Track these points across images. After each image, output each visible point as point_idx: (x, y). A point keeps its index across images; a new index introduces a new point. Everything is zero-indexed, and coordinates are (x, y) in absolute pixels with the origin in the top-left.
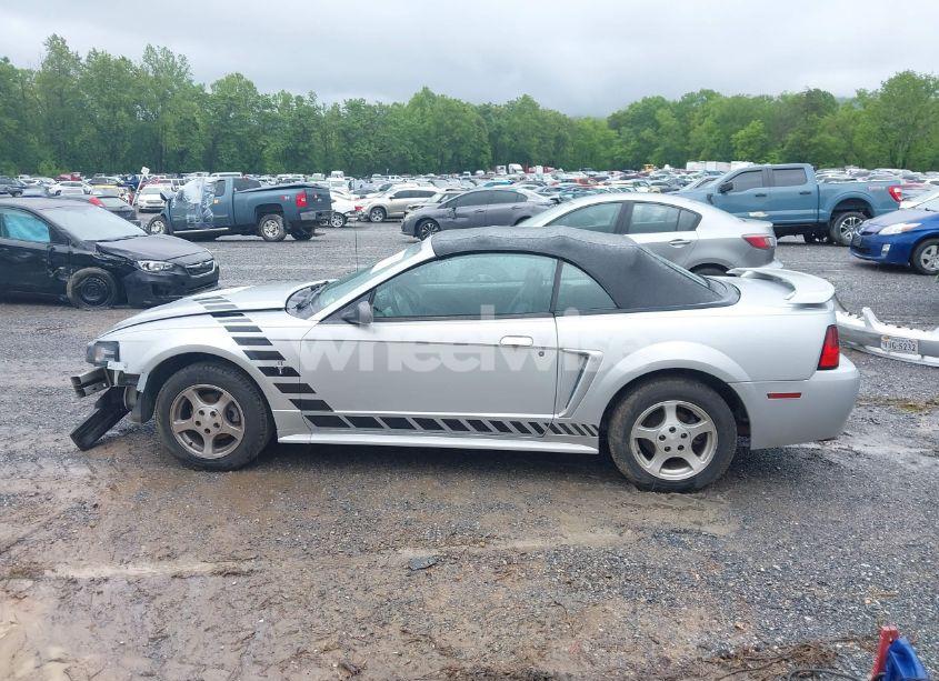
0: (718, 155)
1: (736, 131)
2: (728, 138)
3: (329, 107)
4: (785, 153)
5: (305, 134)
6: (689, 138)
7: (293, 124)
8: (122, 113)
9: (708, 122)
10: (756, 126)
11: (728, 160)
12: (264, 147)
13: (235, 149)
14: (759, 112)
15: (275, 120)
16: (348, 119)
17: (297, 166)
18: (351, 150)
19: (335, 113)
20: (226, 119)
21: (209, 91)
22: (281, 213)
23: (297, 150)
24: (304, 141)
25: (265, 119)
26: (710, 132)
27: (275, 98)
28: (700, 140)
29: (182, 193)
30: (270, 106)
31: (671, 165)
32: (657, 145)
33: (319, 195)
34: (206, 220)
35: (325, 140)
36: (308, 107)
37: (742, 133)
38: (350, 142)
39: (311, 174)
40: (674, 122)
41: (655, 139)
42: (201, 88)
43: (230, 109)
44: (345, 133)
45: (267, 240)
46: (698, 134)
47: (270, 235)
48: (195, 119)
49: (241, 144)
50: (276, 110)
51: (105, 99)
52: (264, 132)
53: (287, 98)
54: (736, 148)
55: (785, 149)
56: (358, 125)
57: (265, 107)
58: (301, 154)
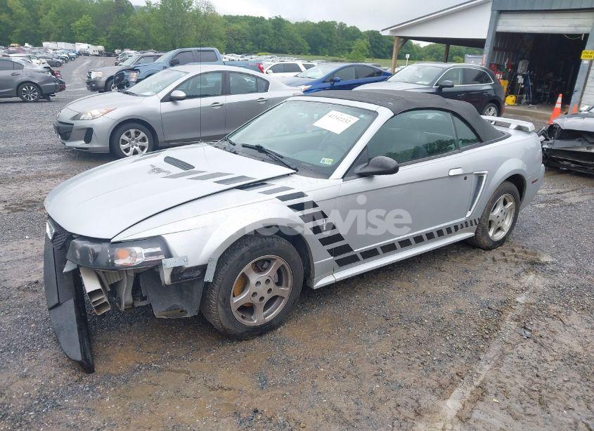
0: (63, 38)
1: (74, 22)
2: (69, 25)
4: (109, 39)
6: (39, 24)
9: (51, 13)
10: (86, 19)
11: (73, 42)
14: (87, 9)
26: (55, 21)
28: (48, 26)
31: (30, 44)
32: (15, 28)
37: (78, 23)
40: (24, 11)
41: (11, 23)
46: (46, 21)
54: (76, 33)
55: (109, 36)
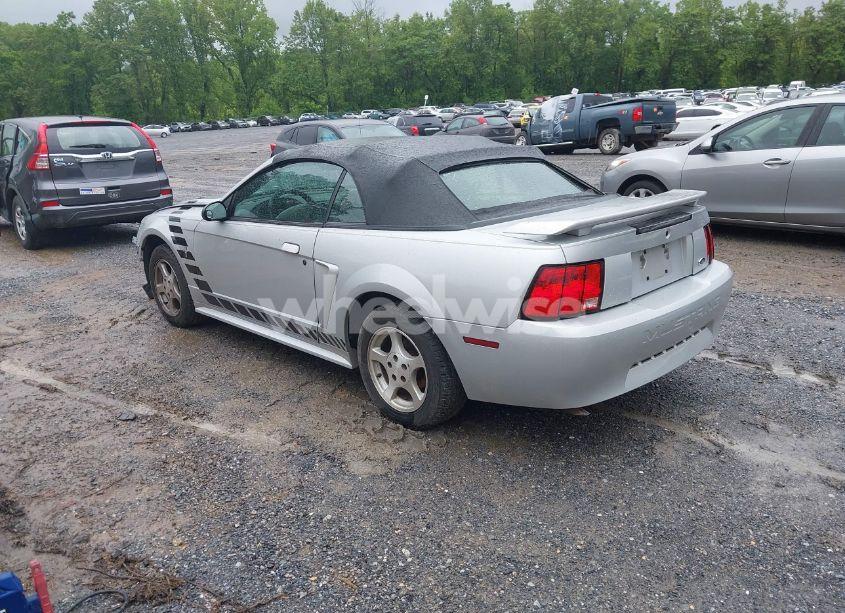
3: (801, 12)
5: (767, 45)
7: (755, 35)
8: (591, 41)
12: (721, 62)
13: (690, 66)
15: (737, 32)
16: (822, 24)
17: (754, 79)
18: (819, 57)
19: (808, 19)
20: (685, 36)
21: (673, 10)
22: (618, 126)
23: (756, 62)
24: (765, 53)
25: (725, 32)
27: (740, 10)
29: (540, 111)
30: (734, 19)
33: (660, 109)
34: (556, 135)
35: (790, 48)
36: (776, 16)
38: (819, 49)
39: (766, 85)
42: (666, 8)
43: (691, 26)
44: (815, 40)
45: (604, 153)
47: (607, 148)
48: (656, 39)
49: (698, 61)
50: (740, 23)
51: (579, 30)
52: (723, 46)
53: (752, 9)
56: (833, 29)
57: (728, 20)
58: (760, 65)
